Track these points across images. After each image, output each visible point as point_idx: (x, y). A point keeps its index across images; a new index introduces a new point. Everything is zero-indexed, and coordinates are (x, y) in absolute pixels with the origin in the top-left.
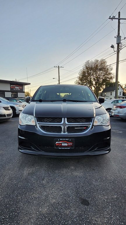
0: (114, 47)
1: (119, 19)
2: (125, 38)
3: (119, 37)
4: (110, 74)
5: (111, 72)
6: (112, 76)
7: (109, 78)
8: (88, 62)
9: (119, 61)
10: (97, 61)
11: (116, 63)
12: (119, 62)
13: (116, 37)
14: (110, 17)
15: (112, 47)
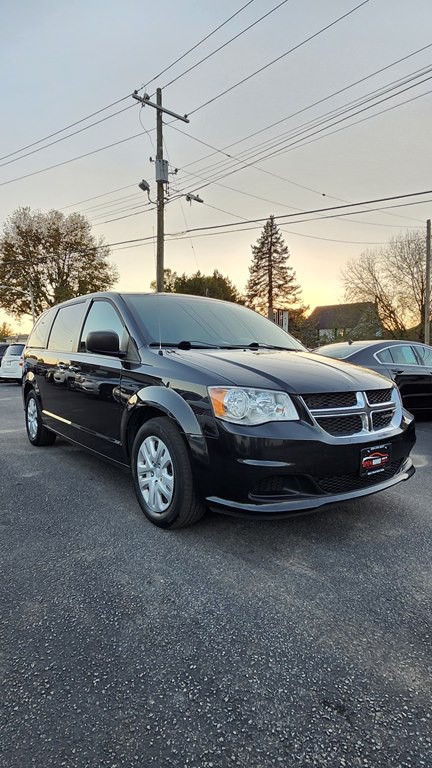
0: (149, 190)
1: (160, 111)
2: (176, 170)
3: (161, 163)
4: (103, 265)
5: (106, 260)
6: (109, 273)
7: (98, 279)
8: (24, 213)
9: (163, 235)
10: (59, 216)
11: (156, 239)
12: (165, 237)
13: (154, 159)
14: (136, 92)
15: (144, 186)
